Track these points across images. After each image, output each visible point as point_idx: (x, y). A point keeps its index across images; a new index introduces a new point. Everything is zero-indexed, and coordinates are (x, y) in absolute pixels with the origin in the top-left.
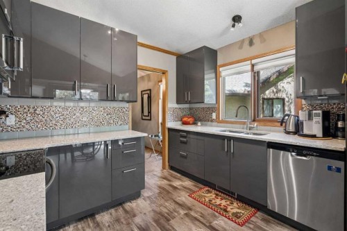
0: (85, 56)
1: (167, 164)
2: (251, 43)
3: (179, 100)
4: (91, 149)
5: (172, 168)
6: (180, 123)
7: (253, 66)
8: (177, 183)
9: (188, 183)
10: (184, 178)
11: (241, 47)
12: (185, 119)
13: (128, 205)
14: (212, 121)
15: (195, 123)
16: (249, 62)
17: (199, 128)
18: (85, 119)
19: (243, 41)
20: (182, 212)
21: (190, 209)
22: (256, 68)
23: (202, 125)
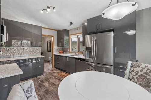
0: (25, 28)
1: (54, 66)
2: (77, 30)
3: (58, 45)
4: (27, 63)
5: (55, 68)
6: (58, 53)
7: (78, 36)
8: (55, 71)
9: (59, 71)
10: (58, 70)
11: (75, 30)
12: (60, 52)
13: (38, 77)
14: (68, 52)
15: (63, 53)
16: (76, 35)
17: (64, 55)
18: (24, 52)
19: (75, 28)
20: (53, 77)
21: (56, 77)
22: (79, 37)
23: (65, 53)
